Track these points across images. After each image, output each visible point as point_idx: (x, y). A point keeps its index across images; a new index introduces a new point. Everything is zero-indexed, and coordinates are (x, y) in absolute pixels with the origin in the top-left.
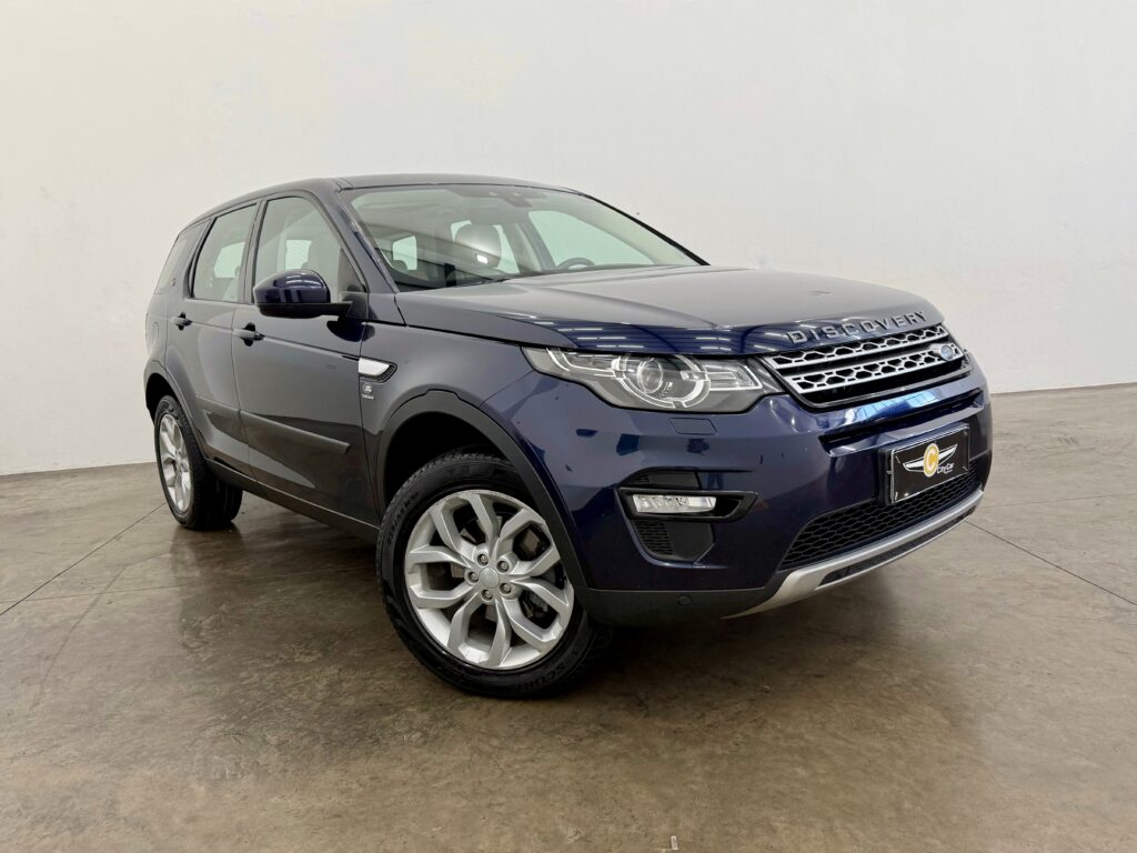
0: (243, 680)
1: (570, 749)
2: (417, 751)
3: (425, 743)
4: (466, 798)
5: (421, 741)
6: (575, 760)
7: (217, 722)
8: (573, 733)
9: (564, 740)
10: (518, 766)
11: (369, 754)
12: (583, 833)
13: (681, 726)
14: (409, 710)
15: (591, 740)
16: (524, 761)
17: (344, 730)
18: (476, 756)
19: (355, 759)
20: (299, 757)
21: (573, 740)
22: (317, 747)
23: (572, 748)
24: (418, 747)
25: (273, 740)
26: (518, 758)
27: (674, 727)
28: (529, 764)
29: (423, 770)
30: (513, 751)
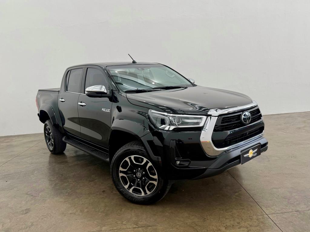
14: (68, 189)
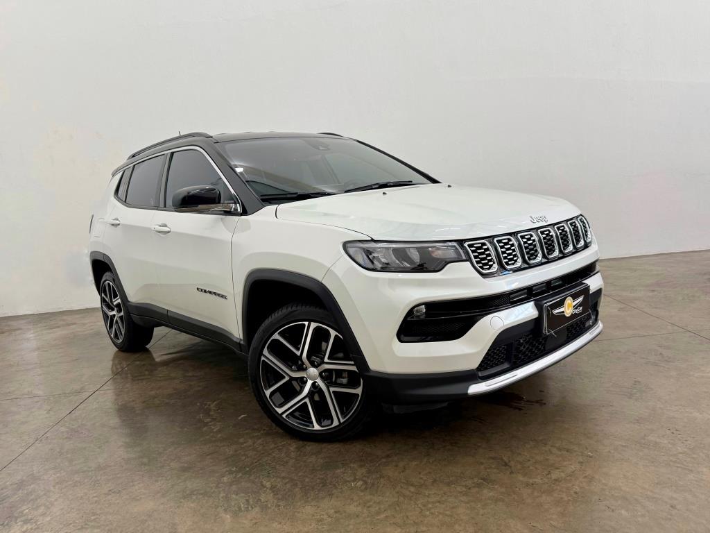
0: (242, 444)
1: (464, 495)
2: (362, 494)
3: (366, 488)
4: (400, 527)
5: (364, 487)
6: (468, 503)
7: (231, 472)
8: (464, 484)
9: (459, 489)
10: (430, 506)
11: (331, 495)
13: (536, 480)
15: (477, 489)
16: (433, 503)
17: (312, 479)
18: (401, 498)
19: (323, 498)
20: (287, 496)
21: (464, 489)
22: (297, 489)
23: (465, 494)
24: (362, 491)
25: (268, 485)
26: (430, 500)
27: (531, 481)
28: (437, 504)
29: (369, 507)
30: (425, 495)
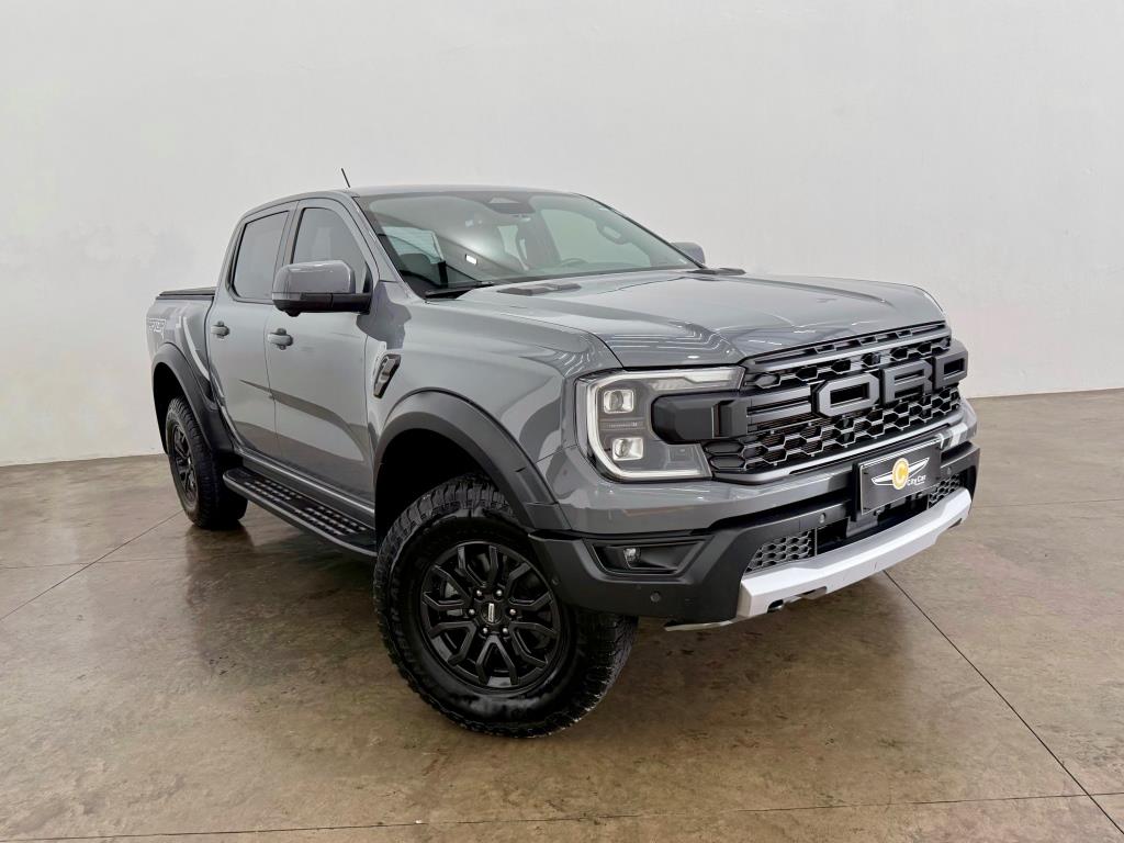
12: (381, 739)
